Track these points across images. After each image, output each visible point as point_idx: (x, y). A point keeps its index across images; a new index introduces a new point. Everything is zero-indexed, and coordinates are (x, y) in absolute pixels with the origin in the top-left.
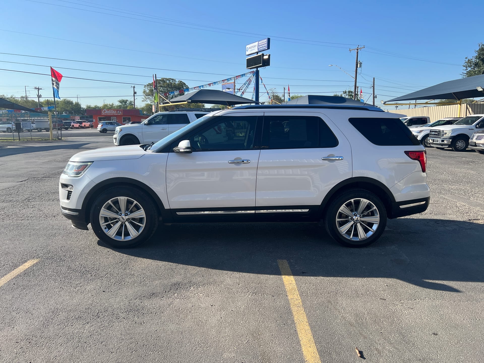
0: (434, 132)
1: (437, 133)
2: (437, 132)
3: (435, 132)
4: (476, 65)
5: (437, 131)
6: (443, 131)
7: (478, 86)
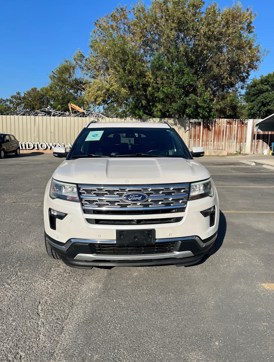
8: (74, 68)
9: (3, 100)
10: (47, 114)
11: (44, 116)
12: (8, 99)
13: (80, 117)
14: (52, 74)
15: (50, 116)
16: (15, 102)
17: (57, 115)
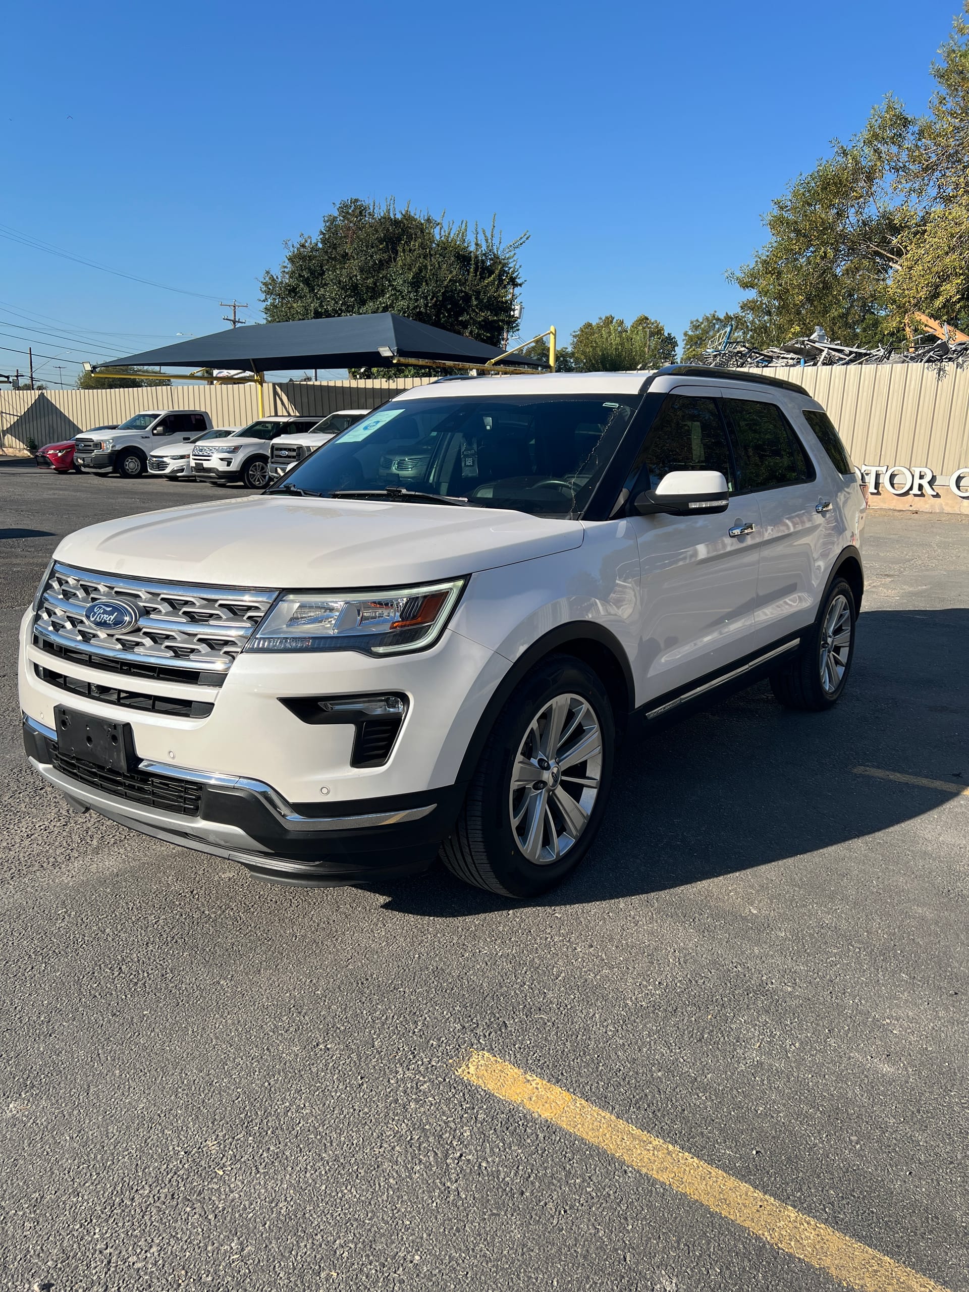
0: (285, 449)
1: (294, 454)
2: (294, 450)
3: (290, 450)
4: (292, 291)
5: (295, 447)
6: (308, 448)
7: (383, 346)
8: (870, 179)
9: (718, 319)
10: (802, 361)
11: (793, 366)
12: (731, 314)
13: (928, 361)
14: (776, 212)
15: (815, 365)
16: (753, 322)
17: (841, 359)
